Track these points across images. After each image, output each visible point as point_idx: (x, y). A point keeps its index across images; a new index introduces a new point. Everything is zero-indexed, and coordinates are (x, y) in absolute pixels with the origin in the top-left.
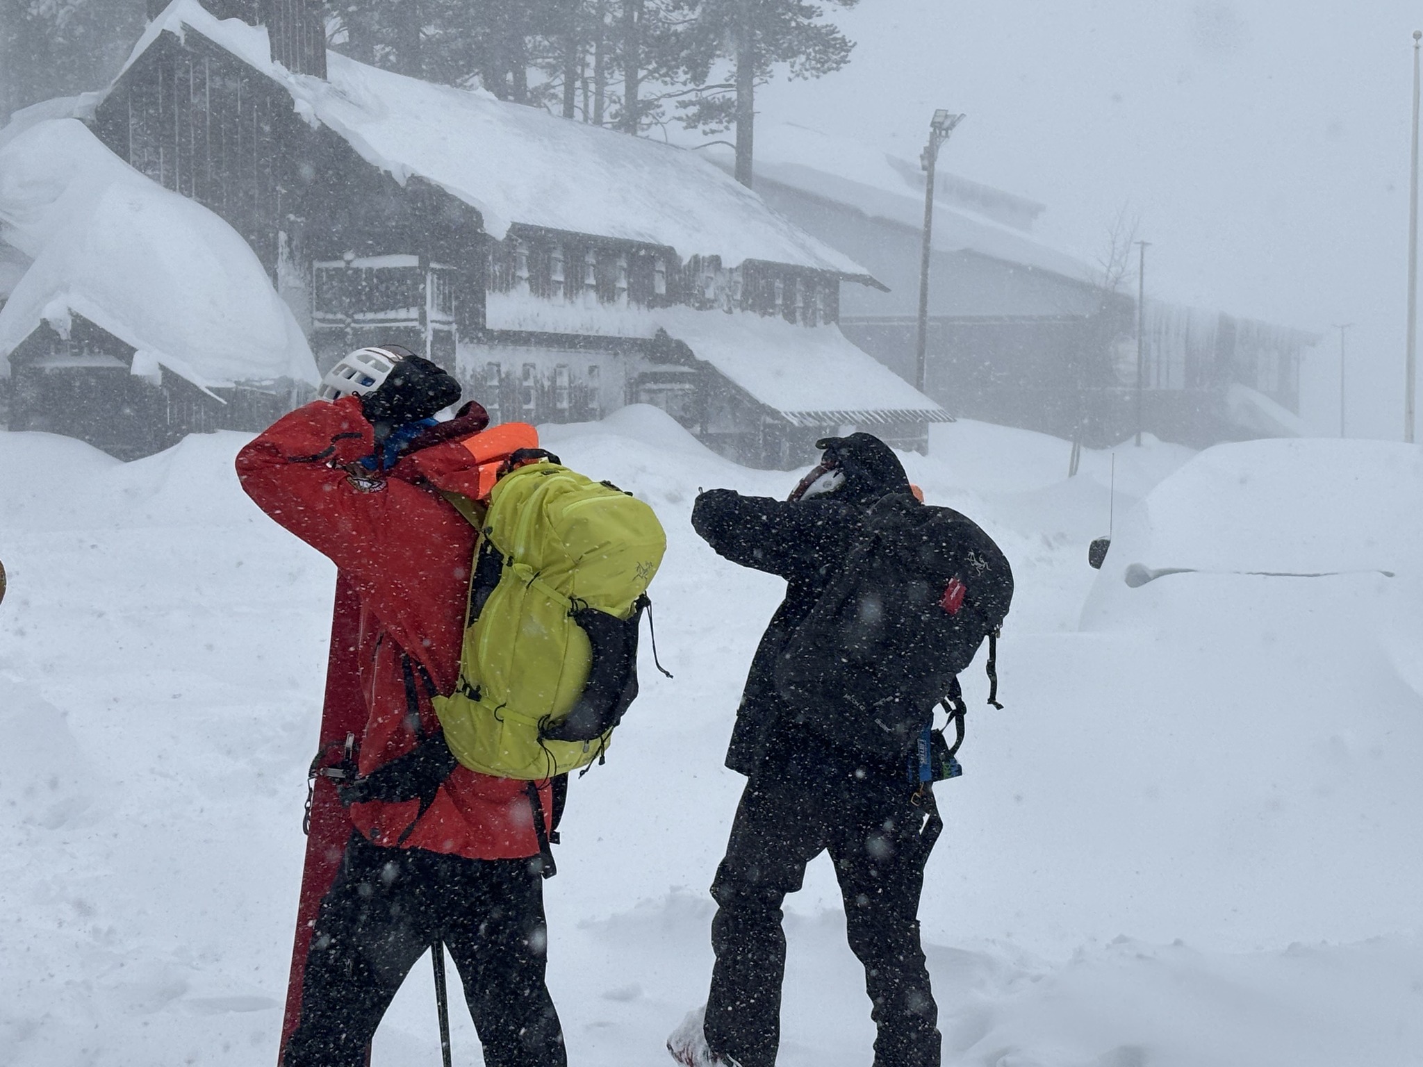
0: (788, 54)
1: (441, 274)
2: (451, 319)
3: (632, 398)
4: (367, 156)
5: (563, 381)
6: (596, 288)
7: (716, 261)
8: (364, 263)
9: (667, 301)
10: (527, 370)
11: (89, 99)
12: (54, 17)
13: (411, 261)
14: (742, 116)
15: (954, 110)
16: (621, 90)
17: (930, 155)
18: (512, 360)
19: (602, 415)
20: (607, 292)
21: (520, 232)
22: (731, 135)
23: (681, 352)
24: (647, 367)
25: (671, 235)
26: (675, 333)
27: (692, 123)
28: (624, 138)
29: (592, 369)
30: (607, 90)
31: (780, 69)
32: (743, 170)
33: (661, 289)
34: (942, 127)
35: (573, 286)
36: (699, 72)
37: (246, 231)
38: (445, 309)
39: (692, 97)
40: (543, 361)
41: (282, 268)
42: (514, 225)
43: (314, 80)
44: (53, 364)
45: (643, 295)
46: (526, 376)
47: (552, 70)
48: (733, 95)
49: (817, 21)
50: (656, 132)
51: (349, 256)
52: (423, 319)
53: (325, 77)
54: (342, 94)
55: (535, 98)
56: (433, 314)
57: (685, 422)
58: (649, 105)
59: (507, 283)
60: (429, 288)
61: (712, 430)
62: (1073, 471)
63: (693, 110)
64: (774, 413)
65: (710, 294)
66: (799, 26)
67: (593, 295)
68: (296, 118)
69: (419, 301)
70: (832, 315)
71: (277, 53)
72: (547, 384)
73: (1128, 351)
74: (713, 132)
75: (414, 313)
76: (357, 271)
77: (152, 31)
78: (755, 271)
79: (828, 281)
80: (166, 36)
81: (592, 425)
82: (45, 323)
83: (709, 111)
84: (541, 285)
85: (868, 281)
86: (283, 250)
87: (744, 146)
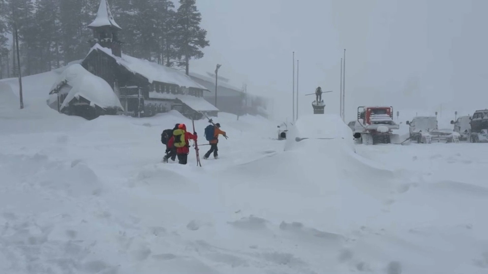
0: (193, 55)
1: (141, 89)
2: (143, 96)
3: (172, 108)
4: (129, 70)
5: (161, 106)
6: (166, 91)
7: (185, 87)
8: (128, 87)
9: (177, 93)
10: (155, 104)
11: (81, 61)
12: (74, 48)
13: (136, 87)
14: (187, 65)
15: (220, 64)
16: (166, 60)
17: (216, 71)
18: (153, 103)
19: (167, 111)
20: (168, 92)
21: (154, 82)
22: (185, 67)
23: (180, 101)
24: (175, 104)
25: (177, 83)
26: (179, 98)
27: (179, 66)
28: (168, 68)
29: (166, 104)
30: (164, 61)
31: (193, 58)
32: (187, 73)
33: (176, 91)
34: (218, 67)
35: (163, 91)
36: (180, 58)
37: (108, 82)
38: (142, 95)
39: (179, 62)
40: (158, 103)
41: (115, 88)
42: (154, 81)
43: (119, 57)
44: (76, 104)
45: (174, 92)
46: (155, 105)
47: (155, 57)
48: (185, 61)
49: (198, 50)
50: (173, 67)
51: (126, 86)
52: (138, 96)
53: (121, 57)
54: (124, 60)
55: (153, 61)
56: (140, 95)
57: (181, 112)
58: (172, 63)
59: (152, 90)
60: (140, 91)
61: (185, 113)
62: (238, 119)
63: (179, 64)
64: (195, 111)
65: (184, 92)
66: (195, 51)
67: (166, 93)
68: (117, 63)
69: (138, 93)
70: (202, 96)
71: (113, 53)
72: (159, 106)
73: (244, 101)
74: (183, 67)
75: (137, 95)
76: (127, 89)
77: (92, 50)
78: (191, 88)
79: (202, 90)
80: (94, 50)
81: (166, 113)
82: (75, 98)
83: (181, 64)
84: (158, 91)
85: (207, 90)
86: (115, 85)
87: (187, 69)
